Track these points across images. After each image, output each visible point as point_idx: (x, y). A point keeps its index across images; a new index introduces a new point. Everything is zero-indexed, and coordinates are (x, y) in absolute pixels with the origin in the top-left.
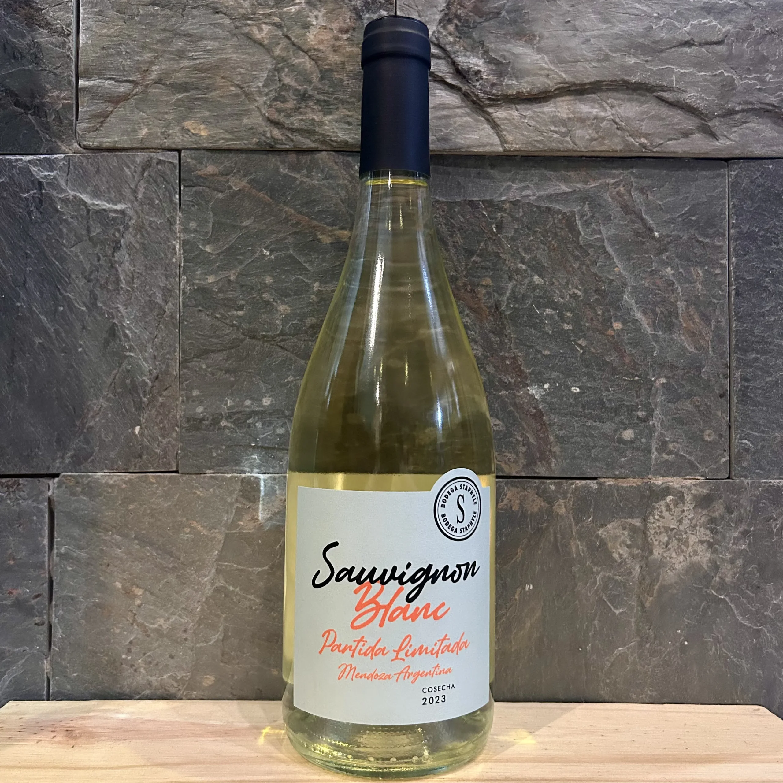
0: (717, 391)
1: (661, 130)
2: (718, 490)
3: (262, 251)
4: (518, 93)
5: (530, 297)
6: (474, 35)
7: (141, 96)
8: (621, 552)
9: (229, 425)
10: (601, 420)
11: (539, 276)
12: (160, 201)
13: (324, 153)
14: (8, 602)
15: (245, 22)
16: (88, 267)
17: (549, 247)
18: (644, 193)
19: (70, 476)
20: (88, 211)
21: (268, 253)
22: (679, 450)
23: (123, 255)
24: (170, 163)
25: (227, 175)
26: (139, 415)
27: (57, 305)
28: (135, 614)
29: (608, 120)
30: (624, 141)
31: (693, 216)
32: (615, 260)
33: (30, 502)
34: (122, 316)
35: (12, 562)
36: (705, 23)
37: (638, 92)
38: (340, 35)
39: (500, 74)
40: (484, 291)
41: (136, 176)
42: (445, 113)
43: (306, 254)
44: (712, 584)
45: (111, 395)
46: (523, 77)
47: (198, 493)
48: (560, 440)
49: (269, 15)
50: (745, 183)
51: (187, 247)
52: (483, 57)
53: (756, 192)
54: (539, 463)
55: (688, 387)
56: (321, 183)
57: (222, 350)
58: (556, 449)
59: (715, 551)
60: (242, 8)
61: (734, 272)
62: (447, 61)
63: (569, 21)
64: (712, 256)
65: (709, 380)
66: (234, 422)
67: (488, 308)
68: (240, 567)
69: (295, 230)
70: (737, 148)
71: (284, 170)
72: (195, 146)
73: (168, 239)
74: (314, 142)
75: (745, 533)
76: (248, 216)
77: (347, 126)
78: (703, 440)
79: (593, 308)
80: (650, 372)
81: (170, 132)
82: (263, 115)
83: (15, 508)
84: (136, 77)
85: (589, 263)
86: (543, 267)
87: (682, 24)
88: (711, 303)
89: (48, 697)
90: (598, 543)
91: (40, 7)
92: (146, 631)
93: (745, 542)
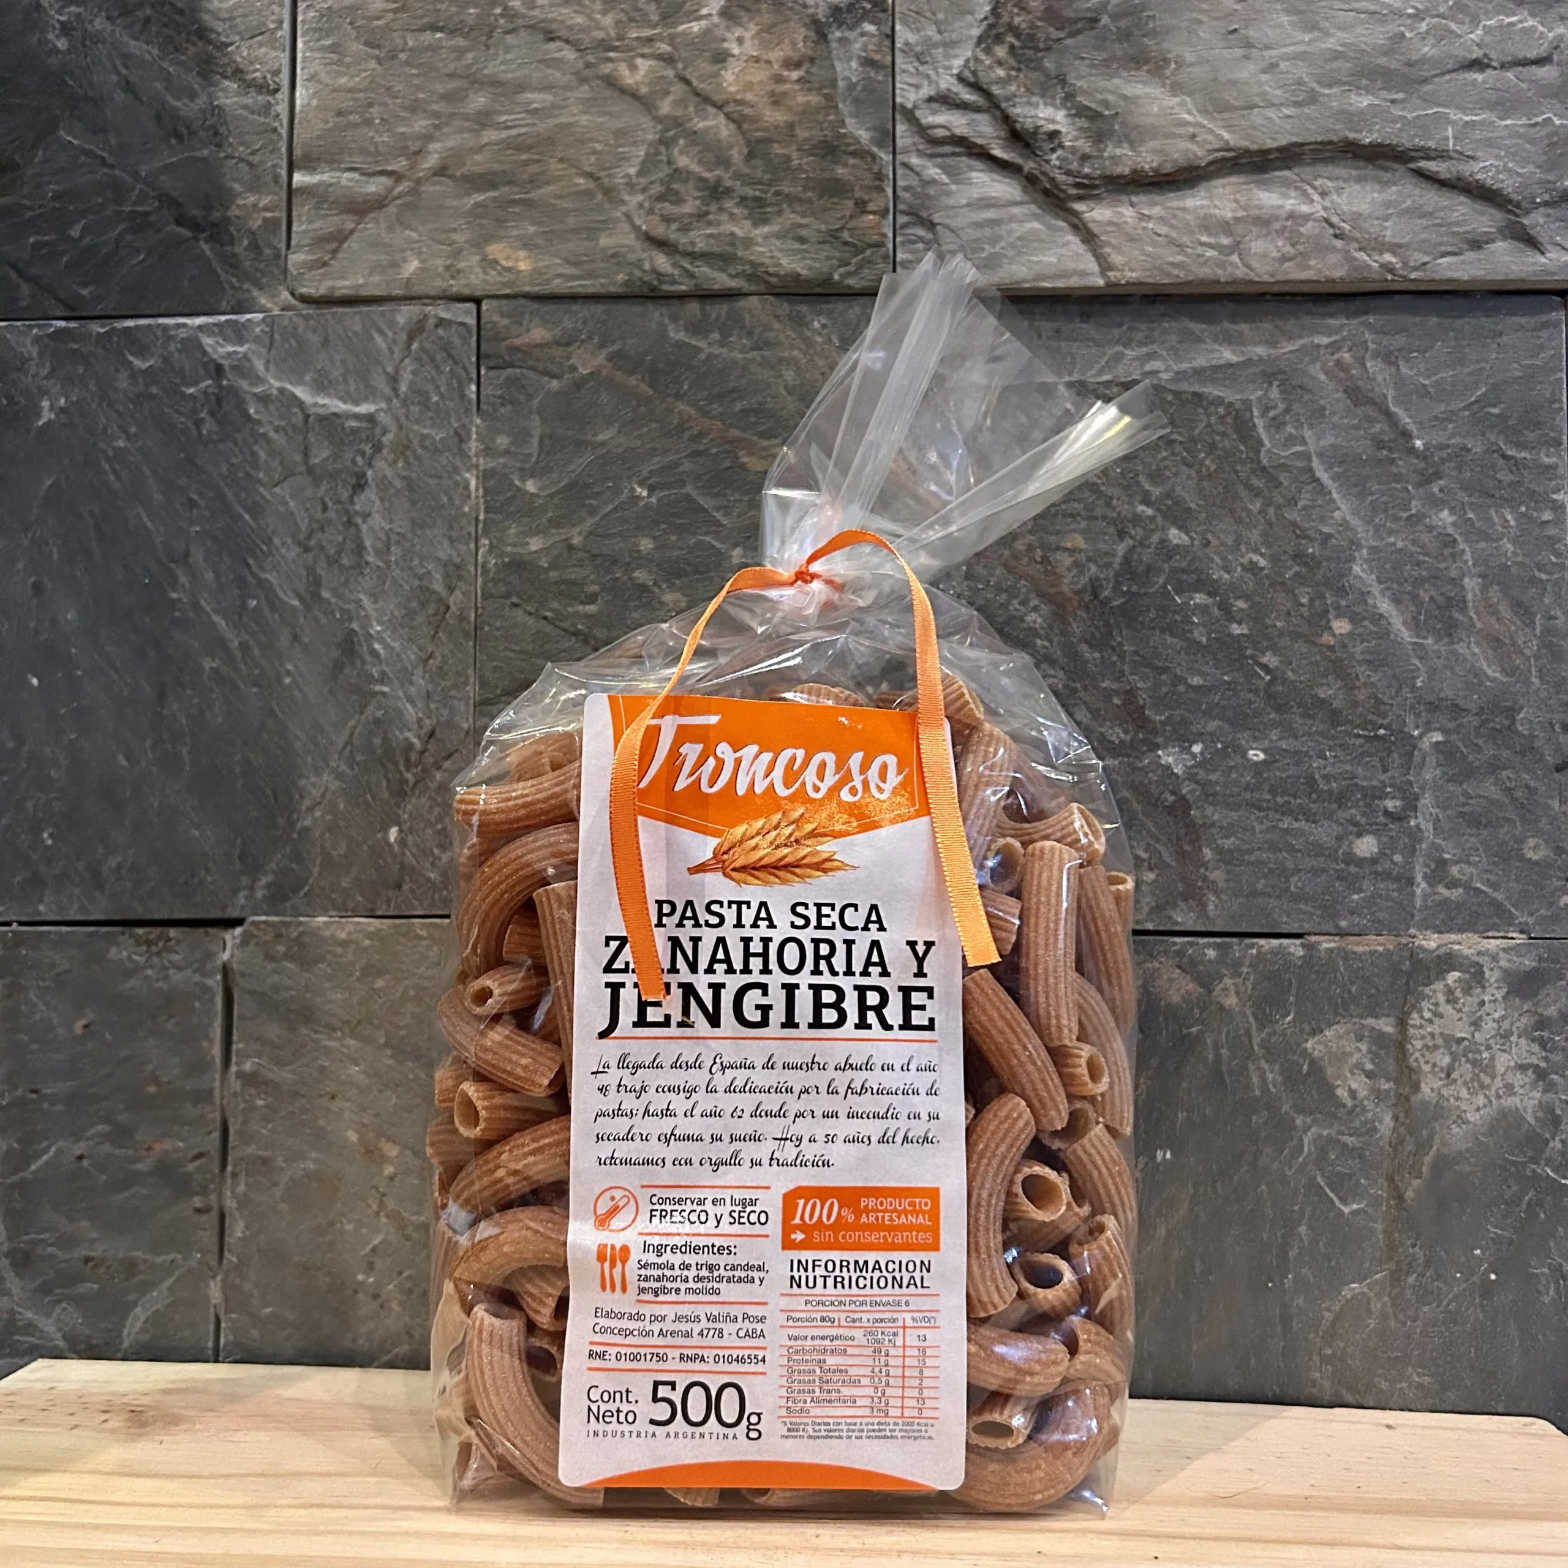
0: (1551, 759)
1: (1423, 236)
2: (1556, 961)
3: (632, 489)
4: (1135, 171)
5: (1161, 570)
6: (1048, 64)
7: (409, 199)
8: (1354, 1086)
10: (1310, 818)
11: (1180, 529)
12: (442, 396)
13: (754, 299)
14: (143, 1166)
15: (604, 55)
16: (304, 525)
17: (1199, 472)
18: (1390, 363)
19: (265, 922)
20: (307, 417)
21: (645, 494)
22: (1471, 879)
23: (369, 499)
24: (461, 324)
25: (569, 344)
26: (398, 806)
27: (244, 598)
28: (384, 1195)
29: (1316, 220)
30: (1348, 258)
31: (1494, 406)
32: (1335, 495)
33: (187, 973)
34: (367, 617)
35: (152, 1089)
36: (1511, 24)
37: (1378, 163)
38: (785, 73)
39: (1099, 138)
40: (1067, 560)
41: (396, 349)
42: (990, 214)
43: (716, 495)
44: (1547, 1155)
45: (343, 767)
46: (1143, 141)
48: (1226, 857)
49: (650, 40)
51: (491, 483)
52: (1063, 106)
54: (1183, 904)
55: (1490, 751)
56: (749, 356)
58: (1217, 875)
59: (1550, 1087)
60: (599, 28)
62: (994, 116)
63: (1235, 30)
64: (1533, 486)
65: (1532, 737)
67: (1077, 593)
69: (695, 447)
71: (677, 334)
72: (507, 291)
73: (455, 469)
74: (734, 277)
76: (608, 424)
77: (797, 246)
78: (1521, 858)
79: (1290, 592)
80: (1410, 720)
81: (462, 265)
82: (637, 229)
83: (160, 984)
84: (399, 164)
85: (1281, 501)
86: (1188, 510)
87: (1465, 28)
88: (1534, 580)
89: (218, 1352)
90: (1305, 1068)
91: (224, 40)
92: (404, 1229)
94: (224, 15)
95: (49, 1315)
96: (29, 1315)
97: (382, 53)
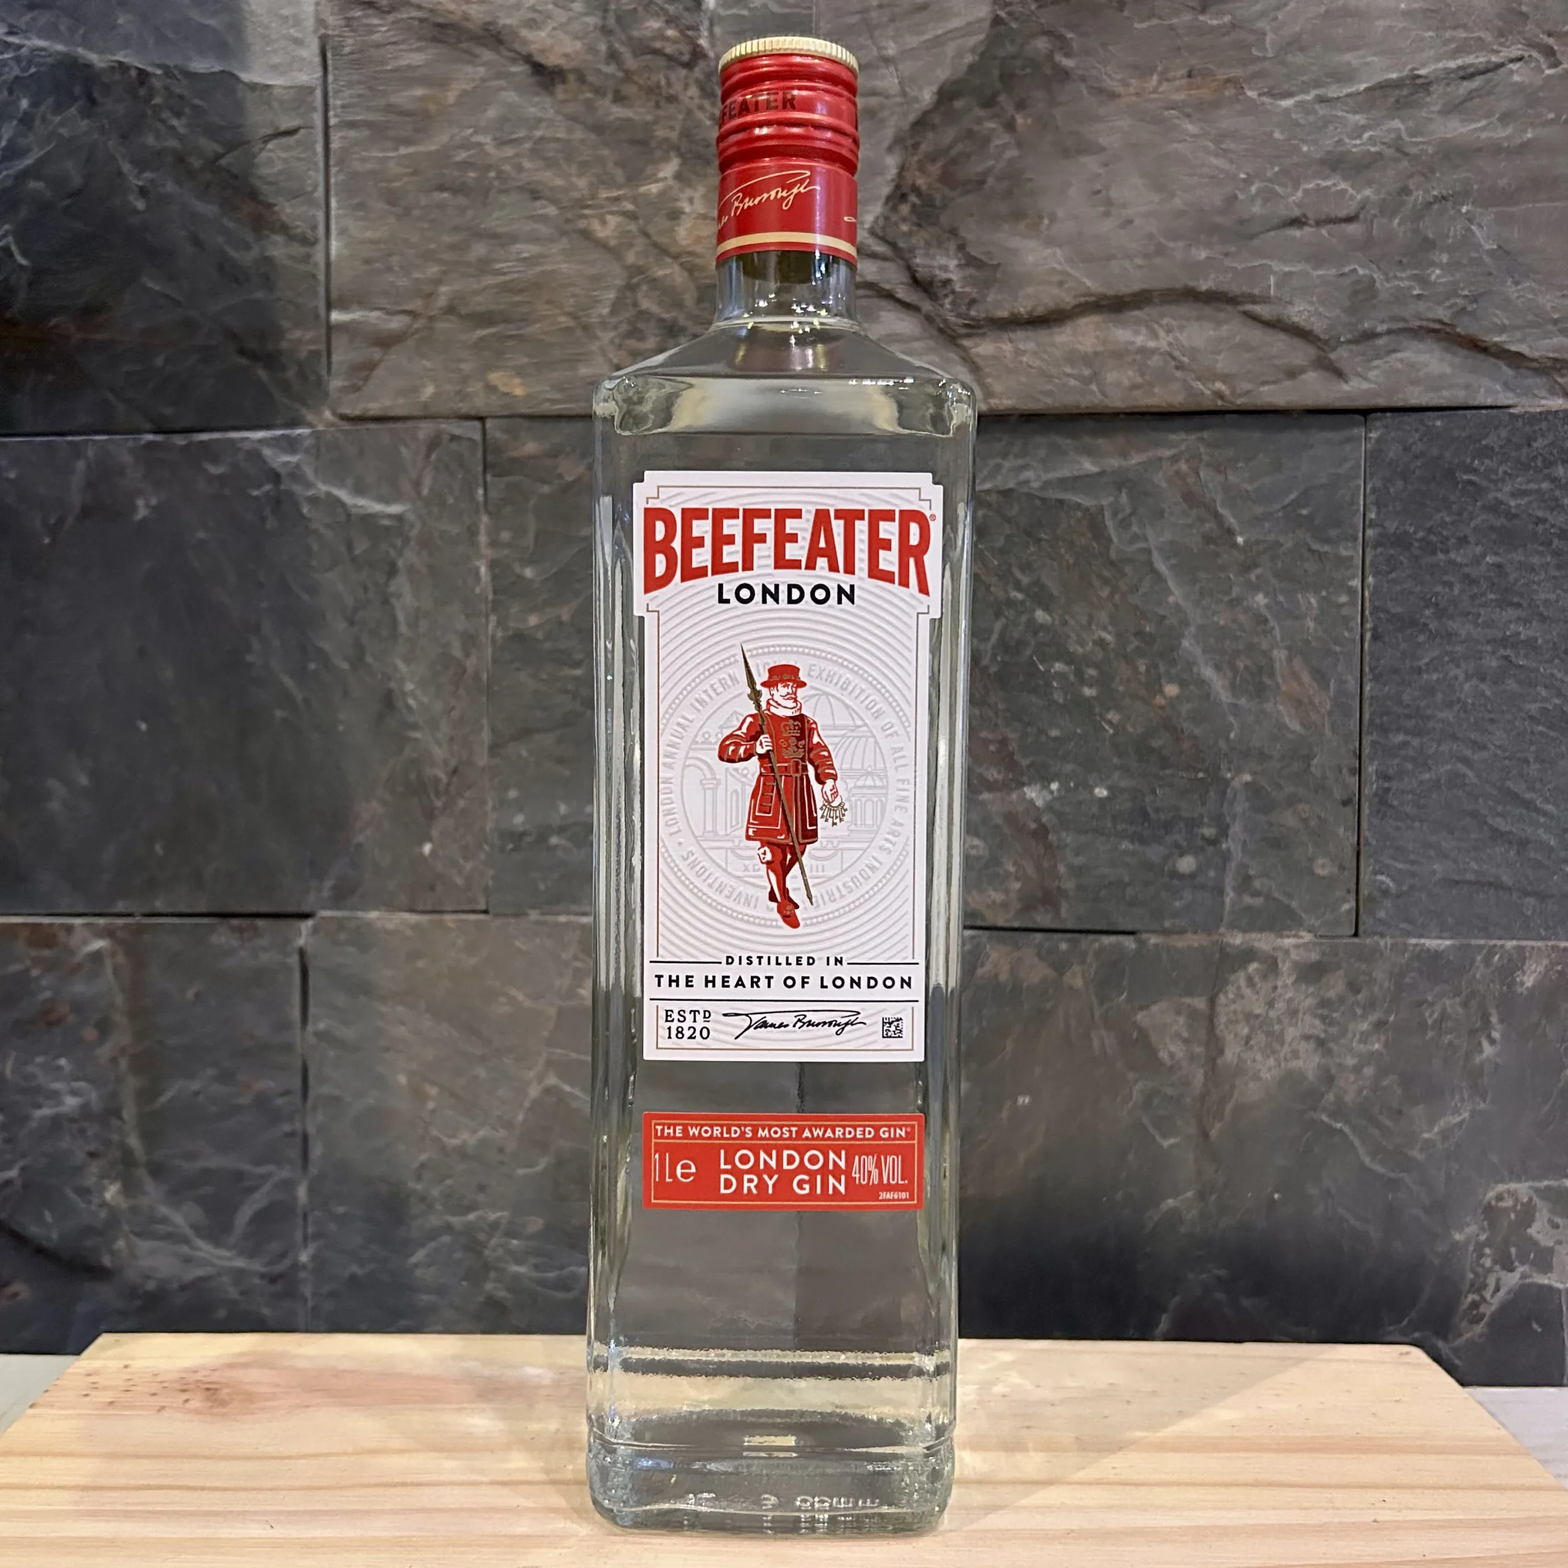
0: (1338, 794)
1: (1249, 367)
2: (1335, 955)
4: (1013, 314)
5: (1029, 644)
6: (944, 219)
7: (424, 334)
8: (1173, 1048)
10: (1143, 841)
11: (1047, 609)
12: (456, 499)
14: (244, 1100)
15: (579, 212)
16: (350, 601)
17: (1061, 564)
18: (1220, 472)
19: (332, 918)
20: (349, 516)
22: (1269, 891)
23: (401, 584)
24: (470, 439)
25: (556, 456)
26: (430, 826)
27: (305, 662)
28: (427, 1124)
29: (1161, 354)
30: (1187, 387)
31: (1304, 507)
32: (1170, 583)
33: (272, 954)
34: (403, 678)
35: (248, 1043)
36: (1327, 187)
37: (1215, 304)
39: (986, 285)
41: (418, 459)
44: (1323, 1103)
45: (387, 796)
46: (1020, 288)
47: (518, 944)
48: (1077, 871)
49: (617, 199)
50: (1393, 451)
51: (497, 571)
52: (956, 256)
53: (1412, 466)
54: (1041, 908)
55: (1289, 789)
57: (549, 730)
58: (1069, 885)
59: (1328, 1053)
60: (575, 189)
61: (1371, 601)
62: (899, 265)
63: (1099, 192)
64: (1334, 575)
65: (1324, 778)
66: (569, 839)
68: (582, 1057)
70: (1378, 395)
72: (505, 413)
73: (469, 559)
75: (1380, 1025)
78: (1313, 873)
79: (1131, 662)
80: (1224, 765)
81: (470, 390)
82: (610, 361)
83: (253, 963)
84: (416, 305)
85: (1125, 588)
86: (1052, 595)
87: (1289, 190)
88: (1329, 652)
89: (305, 1239)
90: (1135, 1035)
91: (271, 200)
92: (444, 1149)
93: (1378, 1040)
94: (270, 179)
95: (178, 1210)
96: (164, 1210)
97: (399, 210)
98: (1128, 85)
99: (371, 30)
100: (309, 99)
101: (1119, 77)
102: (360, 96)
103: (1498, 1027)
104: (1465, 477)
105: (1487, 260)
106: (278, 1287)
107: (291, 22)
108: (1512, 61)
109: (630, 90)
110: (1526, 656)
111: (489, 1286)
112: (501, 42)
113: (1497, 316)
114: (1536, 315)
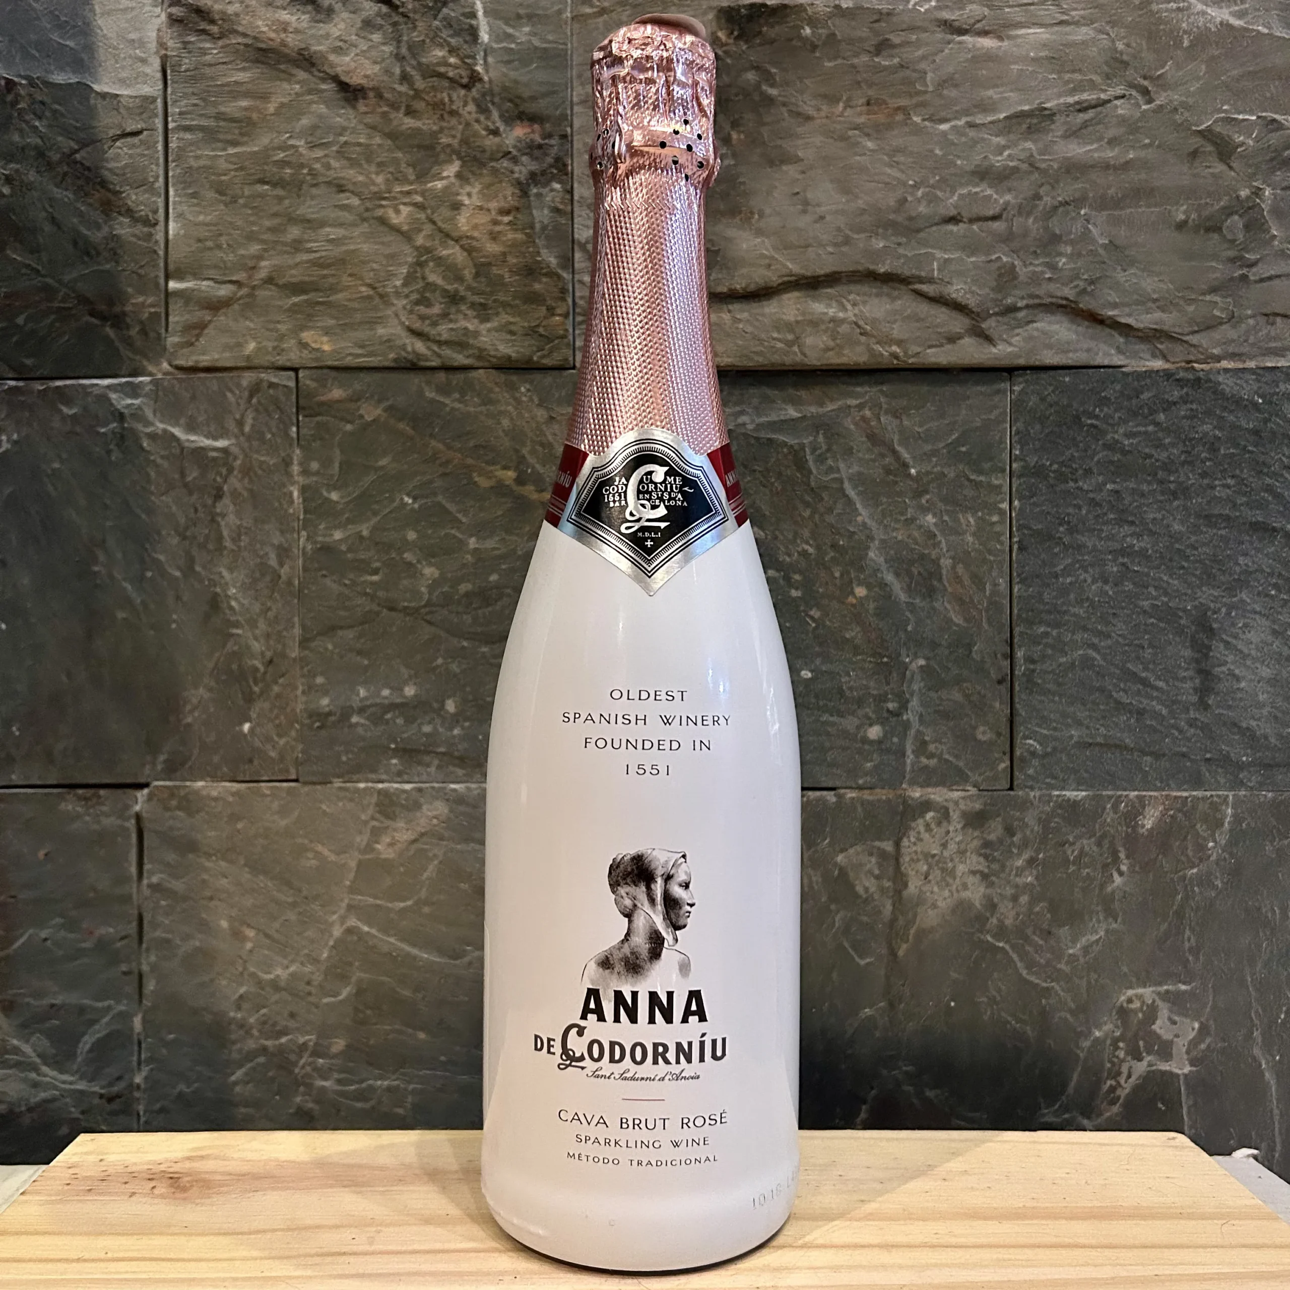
0: (994, 675)
1: (918, 334)
2: (995, 805)
3: (402, 499)
4: (730, 290)
7: (247, 300)
8: (867, 884)
9: (362, 721)
10: (841, 714)
11: (759, 527)
12: (273, 435)
13: (481, 371)
14: (87, 945)
15: (377, 203)
16: (182, 521)
17: (771, 491)
18: (896, 417)
19: (164, 787)
20: (182, 449)
21: (410, 501)
22: (942, 753)
23: (226, 505)
24: (285, 386)
25: (358, 401)
26: (249, 709)
27: (143, 571)
28: (245, 962)
29: (849, 323)
30: (871, 351)
31: (962, 445)
32: (858, 506)
33: (112, 819)
34: (227, 584)
36: (976, 193)
37: (890, 284)
38: (500, 218)
41: (242, 402)
43: (458, 502)
44: (988, 926)
45: (213, 684)
46: (736, 269)
47: (324, 807)
49: (408, 193)
50: (1033, 401)
51: (307, 495)
53: (1048, 413)
55: (956, 671)
56: (479, 409)
57: (351, 627)
59: (991, 885)
60: (374, 184)
61: (1017, 521)
63: (798, 193)
64: (987, 499)
65: (983, 661)
66: (367, 719)
68: (378, 902)
69: (443, 470)
70: (1020, 357)
71: (430, 394)
72: (315, 365)
73: (284, 485)
74: (468, 357)
75: (1031, 862)
76: (385, 454)
77: (509, 337)
78: (976, 739)
79: (828, 569)
80: (903, 652)
81: (286, 346)
82: (403, 323)
83: (96, 827)
84: (241, 276)
85: (822, 510)
87: (948, 194)
88: (984, 561)
89: (139, 1063)
90: (836, 873)
91: (118, 188)
92: (260, 983)
93: (1031, 874)
94: (118, 171)
95: (27, 1042)
96: (15, 1042)
97: (228, 199)
98: (819, 110)
99: (204, 52)
100: (152, 107)
101: (813, 103)
102: (195, 105)
103: (1125, 861)
104: (1089, 422)
105: (1101, 251)
106: (115, 1106)
107: (136, 45)
108: (1117, 98)
109: (420, 105)
110: (1139, 564)
111: (298, 1099)
112: (313, 65)
113: (1110, 294)
114: (1140, 295)
